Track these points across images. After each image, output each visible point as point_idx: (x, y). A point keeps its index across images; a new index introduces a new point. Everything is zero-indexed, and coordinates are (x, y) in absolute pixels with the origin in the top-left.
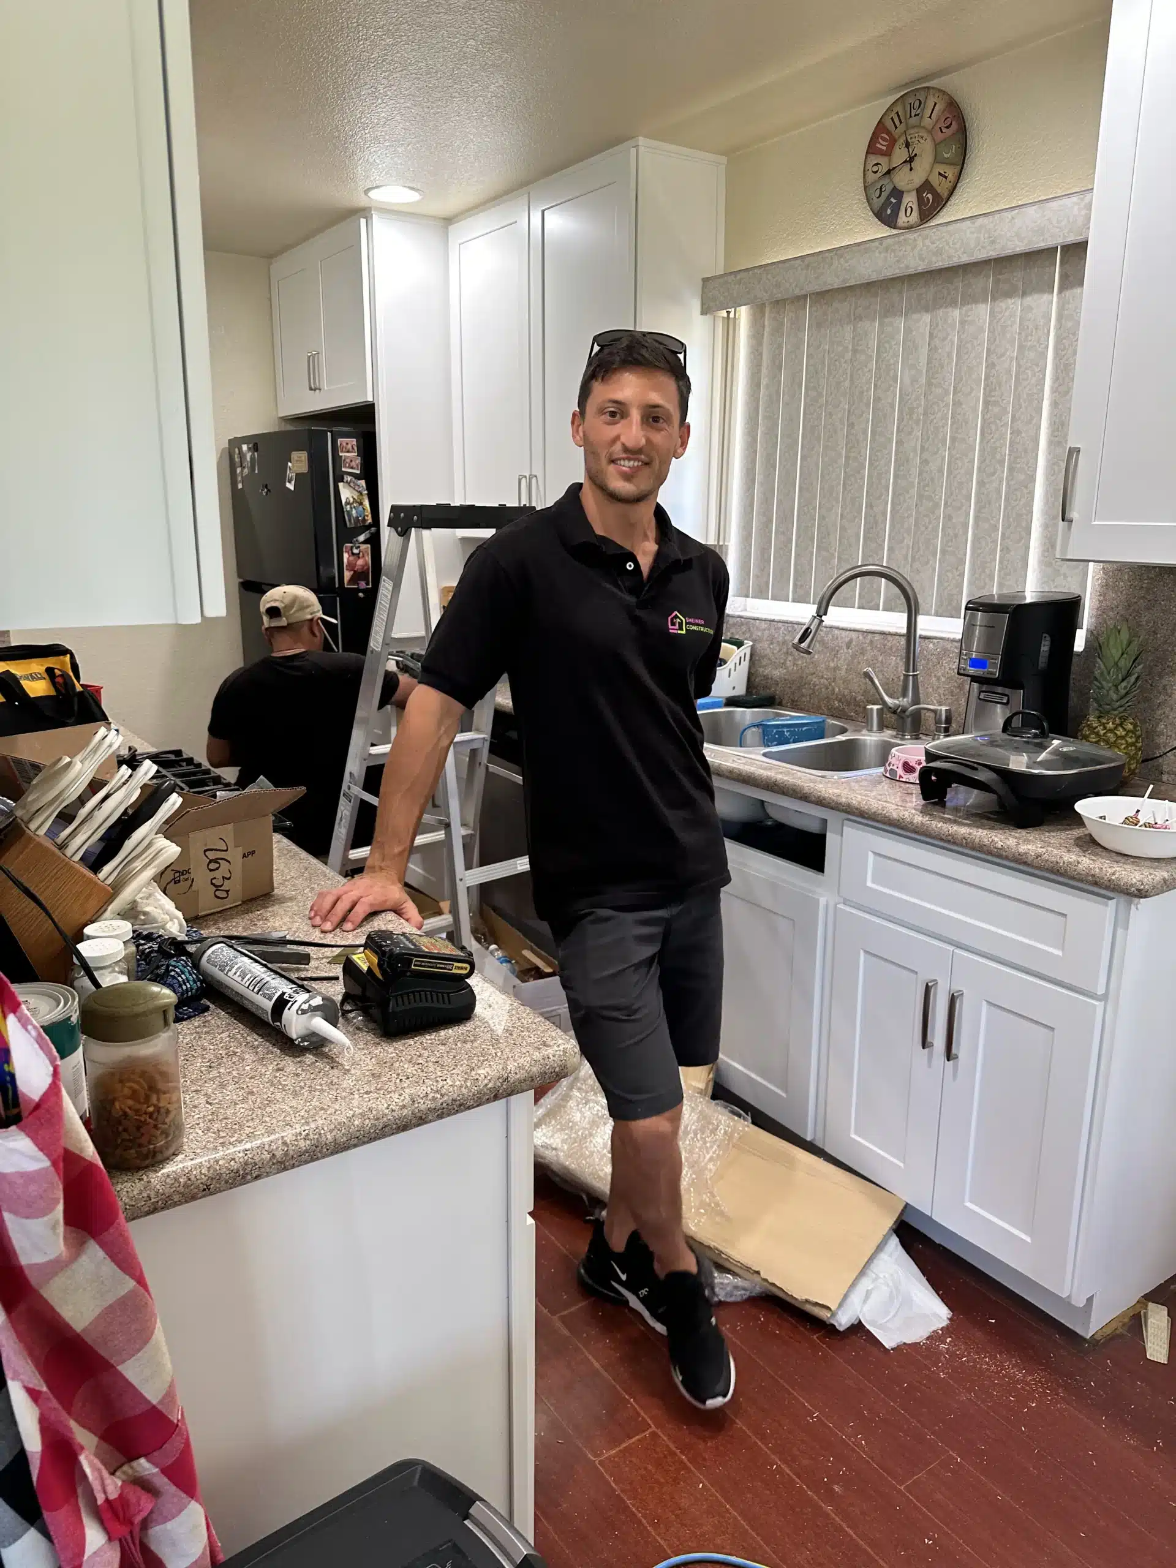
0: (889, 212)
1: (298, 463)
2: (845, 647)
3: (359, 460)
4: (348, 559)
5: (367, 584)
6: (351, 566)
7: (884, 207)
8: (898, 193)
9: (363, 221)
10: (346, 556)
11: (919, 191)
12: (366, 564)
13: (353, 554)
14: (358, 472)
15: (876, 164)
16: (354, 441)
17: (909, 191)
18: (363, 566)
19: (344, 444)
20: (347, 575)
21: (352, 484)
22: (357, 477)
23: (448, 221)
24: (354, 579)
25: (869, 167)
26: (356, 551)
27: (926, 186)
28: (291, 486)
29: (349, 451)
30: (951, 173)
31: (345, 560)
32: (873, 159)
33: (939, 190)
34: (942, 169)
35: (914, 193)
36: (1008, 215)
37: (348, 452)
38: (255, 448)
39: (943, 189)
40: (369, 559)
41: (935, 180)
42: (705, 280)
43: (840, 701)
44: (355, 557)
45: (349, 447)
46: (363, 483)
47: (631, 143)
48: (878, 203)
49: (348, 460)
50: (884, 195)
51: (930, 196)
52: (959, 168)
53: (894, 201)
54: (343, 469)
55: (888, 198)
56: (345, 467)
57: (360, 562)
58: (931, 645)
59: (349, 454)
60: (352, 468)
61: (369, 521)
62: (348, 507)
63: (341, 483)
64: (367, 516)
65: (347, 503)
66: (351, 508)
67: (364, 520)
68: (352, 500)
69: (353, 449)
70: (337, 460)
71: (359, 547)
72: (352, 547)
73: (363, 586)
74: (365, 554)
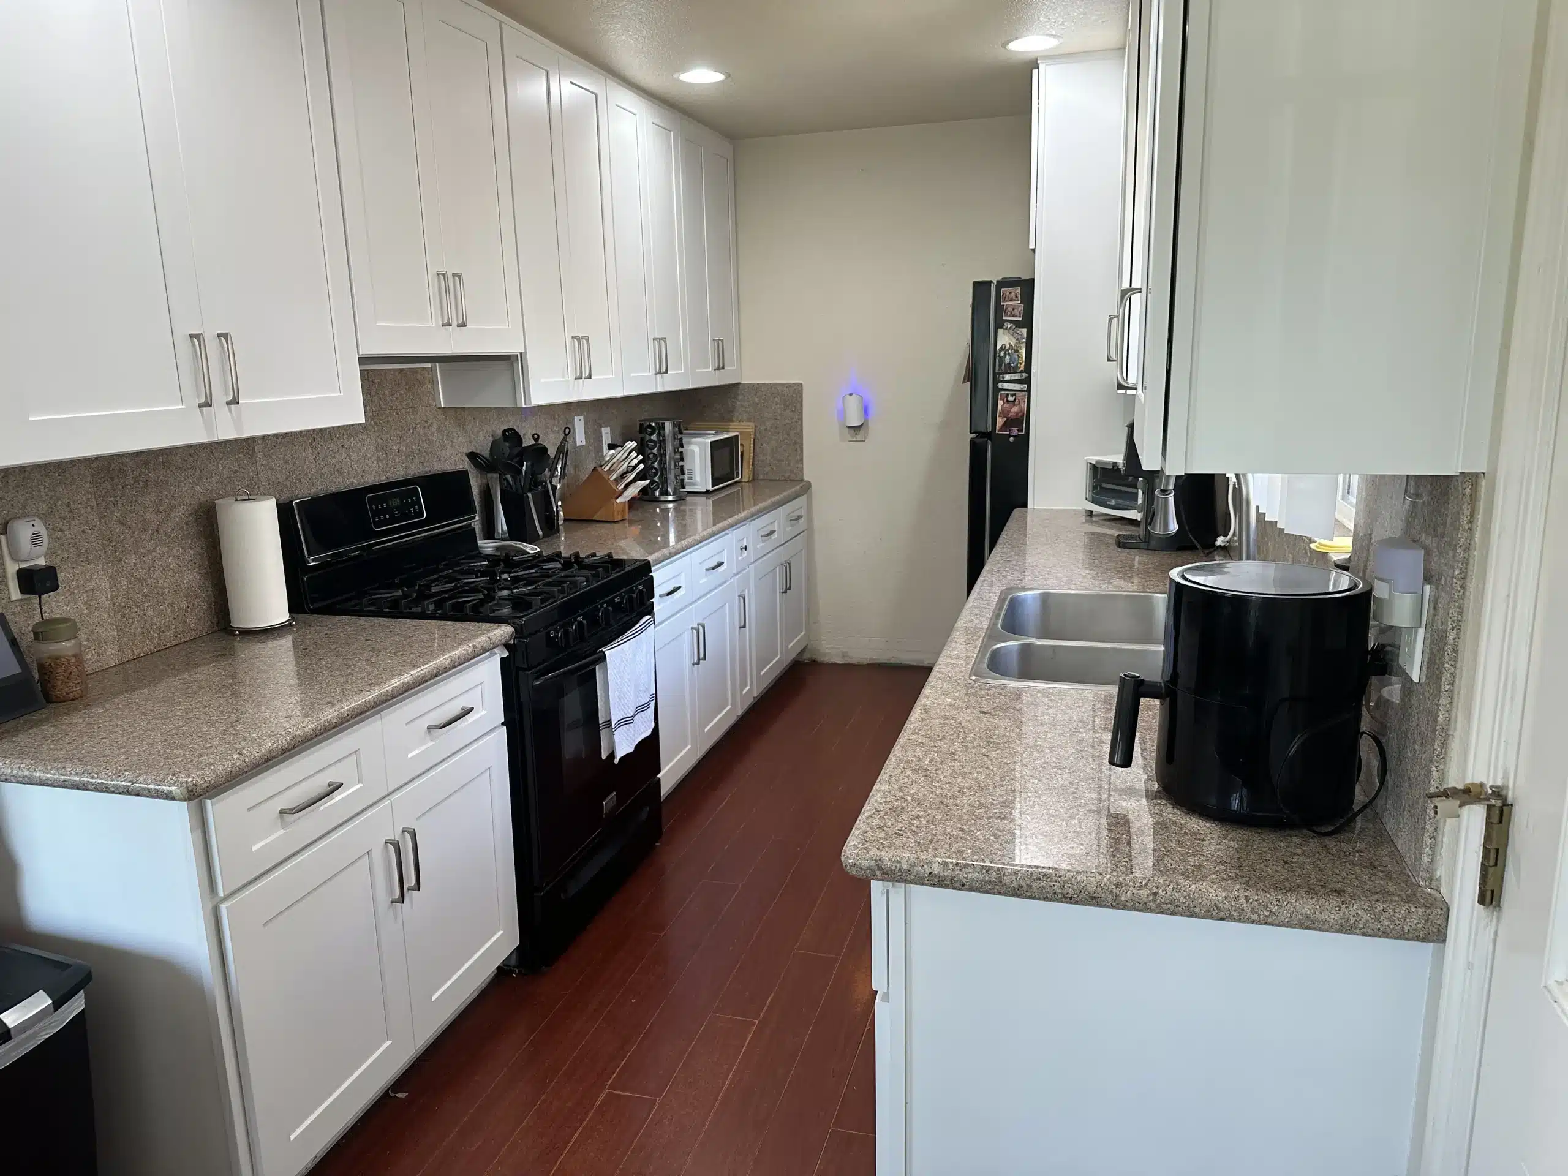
3: (1018, 308)
4: (1002, 406)
5: (1020, 430)
6: (1004, 413)
9: (1035, 72)
10: (1000, 403)
12: (1021, 411)
13: (1008, 401)
14: (1020, 319)
16: (1019, 290)
18: (1017, 413)
19: (1008, 294)
20: (1000, 421)
21: (1011, 331)
22: (1018, 324)
24: (1005, 425)
26: (1011, 398)
29: (1013, 300)
31: (999, 407)
37: (1011, 300)
40: (1024, 406)
44: (1011, 404)
45: (1013, 295)
46: (1024, 331)
49: (1010, 309)
54: (1004, 318)
56: (1006, 315)
57: (1015, 409)
59: (1011, 303)
60: (1014, 316)
61: (1022, 368)
62: (1002, 353)
63: (1000, 331)
64: (1021, 364)
65: (1002, 349)
66: (1005, 354)
67: (1016, 367)
68: (1008, 346)
69: (1016, 297)
70: (1000, 309)
71: (1015, 394)
72: (1008, 394)
73: (1015, 431)
74: (1021, 401)
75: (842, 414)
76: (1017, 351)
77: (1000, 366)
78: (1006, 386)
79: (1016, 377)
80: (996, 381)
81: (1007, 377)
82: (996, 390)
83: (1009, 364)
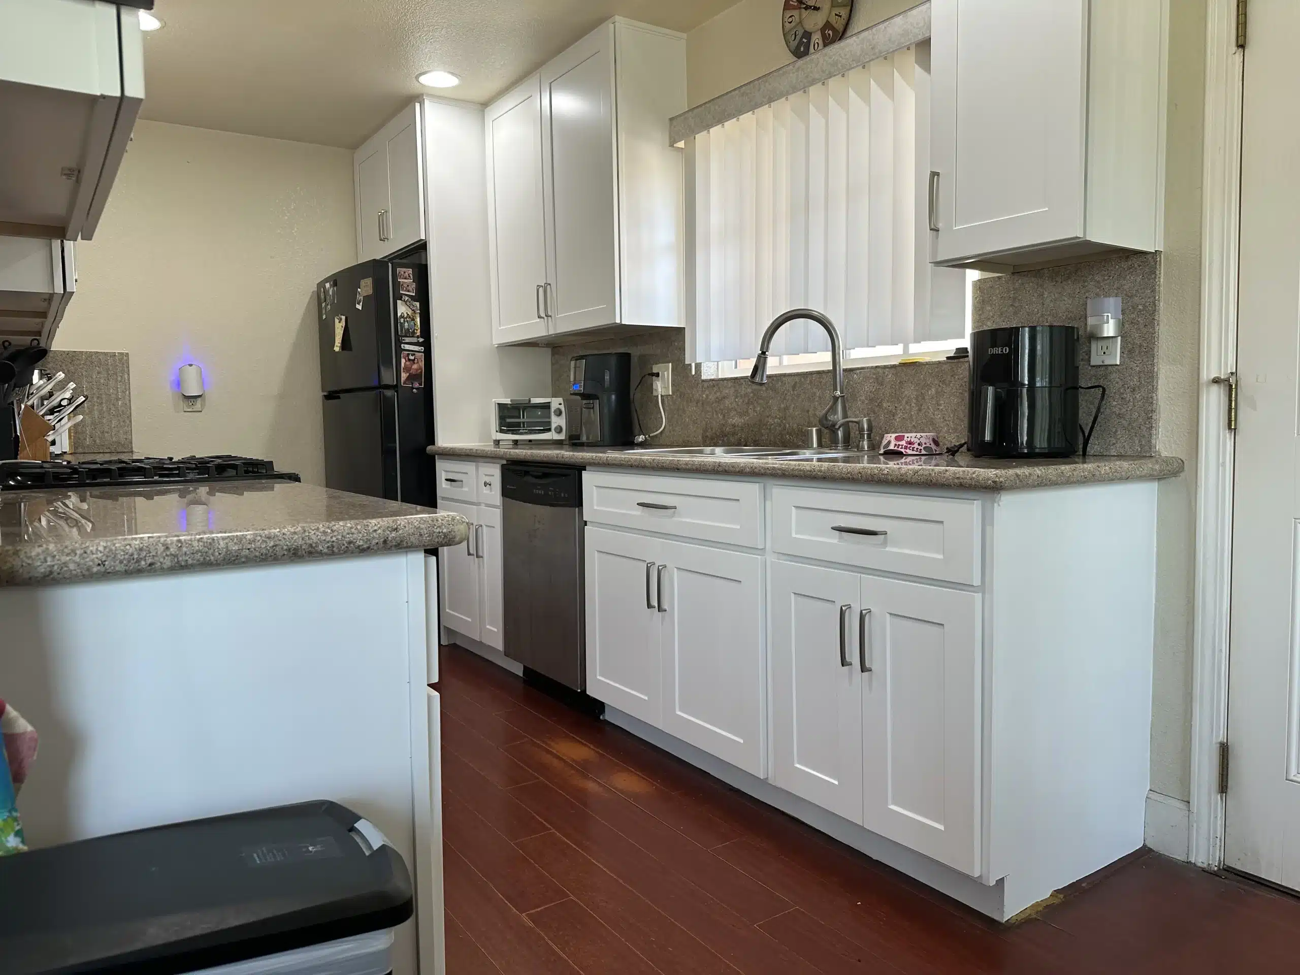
0: (802, 49)
1: (366, 288)
2: (791, 389)
3: (414, 285)
4: (405, 364)
6: (407, 369)
7: (798, 47)
8: (808, 35)
9: (417, 106)
10: (403, 361)
11: (823, 30)
13: (409, 360)
14: (414, 294)
15: (790, 17)
16: (410, 271)
17: (815, 32)
18: (417, 370)
19: (402, 273)
20: (404, 376)
21: (408, 303)
22: (412, 298)
23: (484, 105)
25: (786, 20)
26: (412, 358)
27: (828, 25)
28: (359, 307)
29: (407, 278)
30: (844, 12)
32: (789, 13)
33: (836, 26)
34: (836, 11)
35: (819, 32)
36: (882, 26)
37: (405, 279)
38: (335, 284)
39: (839, 24)
40: (422, 364)
41: (833, 20)
42: (671, 119)
43: (790, 434)
45: (407, 274)
46: (418, 304)
47: (611, 20)
48: (794, 44)
49: (405, 285)
50: (798, 38)
51: (830, 32)
52: (849, 8)
53: (805, 40)
54: (401, 292)
55: (801, 39)
56: (403, 290)
57: (415, 366)
58: (855, 376)
59: (406, 281)
60: (408, 291)
61: (418, 334)
62: (402, 320)
63: (399, 302)
64: (417, 330)
65: (402, 317)
66: (404, 321)
67: (414, 333)
68: (406, 315)
69: (409, 276)
70: (397, 285)
71: (414, 354)
72: (408, 354)
73: (416, 385)
74: (420, 361)
75: (178, 384)
76: (413, 320)
77: (402, 330)
78: (407, 347)
79: (414, 340)
80: (399, 342)
81: (407, 340)
82: (399, 350)
83: (408, 329)
